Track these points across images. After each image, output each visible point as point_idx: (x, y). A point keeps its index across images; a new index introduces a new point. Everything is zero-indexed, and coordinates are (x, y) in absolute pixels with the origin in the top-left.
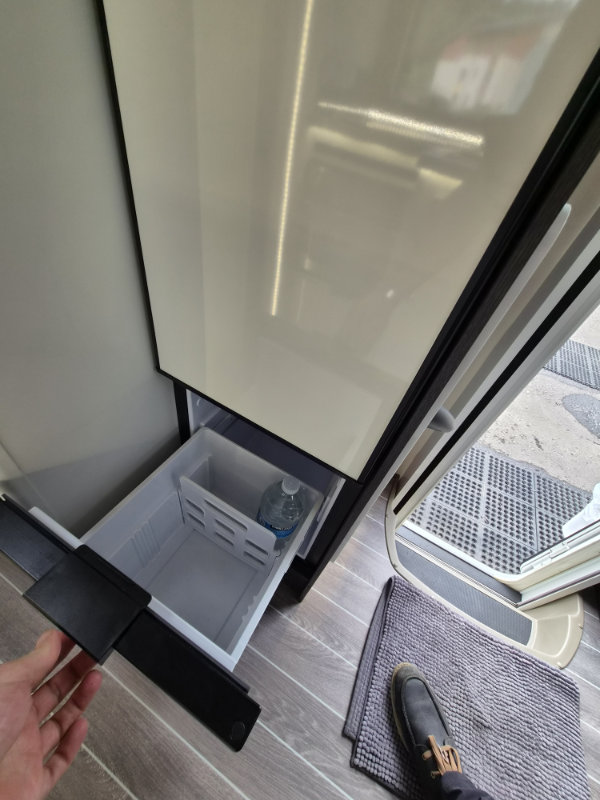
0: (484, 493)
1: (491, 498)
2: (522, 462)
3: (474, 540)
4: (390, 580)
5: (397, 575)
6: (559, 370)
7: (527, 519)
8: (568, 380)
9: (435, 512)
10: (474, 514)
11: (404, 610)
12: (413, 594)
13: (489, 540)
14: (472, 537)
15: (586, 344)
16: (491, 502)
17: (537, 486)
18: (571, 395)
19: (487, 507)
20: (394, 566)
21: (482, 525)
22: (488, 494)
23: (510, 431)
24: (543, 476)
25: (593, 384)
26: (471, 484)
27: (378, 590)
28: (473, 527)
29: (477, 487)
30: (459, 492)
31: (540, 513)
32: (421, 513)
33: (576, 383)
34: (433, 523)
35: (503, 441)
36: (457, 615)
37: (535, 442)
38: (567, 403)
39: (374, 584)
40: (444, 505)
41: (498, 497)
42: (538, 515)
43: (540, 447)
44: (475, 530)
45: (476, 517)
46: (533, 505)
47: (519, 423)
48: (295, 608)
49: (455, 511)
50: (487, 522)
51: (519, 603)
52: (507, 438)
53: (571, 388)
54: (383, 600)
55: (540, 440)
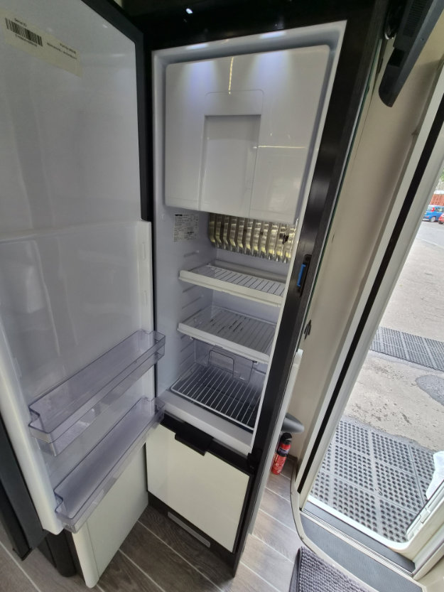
0: (373, 466)
1: (380, 470)
2: (397, 436)
3: (373, 512)
4: (299, 551)
5: (304, 546)
6: (408, 357)
7: (412, 488)
8: (416, 365)
9: (338, 488)
10: (369, 487)
11: (312, 579)
12: (318, 565)
13: (386, 511)
14: (371, 509)
15: (423, 337)
16: (380, 474)
17: (414, 457)
18: (422, 377)
19: (379, 480)
20: (301, 539)
21: (377, 498)
22: (377, 467)
23: (383, 410)
24: (416, 447)
25: (435, 367)
26: (362, 459)
27: (291, 562)
28: (370, 499)
29: (367, 461)
30: (354, 467)
31: (422, 482)
32: (327, 489)
33: (423, 367)
34: (338, 498)
35: (379, 419)
36: (354, 582)
37: (403, 417)
38: (419, 382)
39: (287, 556)
40: (344, 481)
41: (385, 469)
42: (420, 484)
43: (408, 421)
44: (373, 502)
45: (371, 489)
46: (414, 474)
47: (388, 403)
48: (230, 582)
49: (354, 485)
50: (381, 494)
51: (414, 572)
52: (381, 416)
53: (419, 371)
54: (295, 572)
55: (407, 416)
